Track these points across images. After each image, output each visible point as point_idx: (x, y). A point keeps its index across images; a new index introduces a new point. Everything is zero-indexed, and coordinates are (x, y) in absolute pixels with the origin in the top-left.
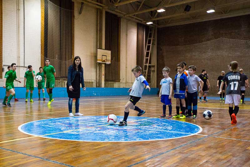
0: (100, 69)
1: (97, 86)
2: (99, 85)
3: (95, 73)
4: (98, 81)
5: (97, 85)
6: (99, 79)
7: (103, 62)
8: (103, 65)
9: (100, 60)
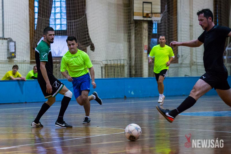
0: (138, 34)
1: (130, 75)
2: (136, 72)
3: (126, 44)
4: (133, 63)
5: (130, 72)
6: (136, 58)
7: (145, 19)
8: (145, 25)
9: (138, 15)
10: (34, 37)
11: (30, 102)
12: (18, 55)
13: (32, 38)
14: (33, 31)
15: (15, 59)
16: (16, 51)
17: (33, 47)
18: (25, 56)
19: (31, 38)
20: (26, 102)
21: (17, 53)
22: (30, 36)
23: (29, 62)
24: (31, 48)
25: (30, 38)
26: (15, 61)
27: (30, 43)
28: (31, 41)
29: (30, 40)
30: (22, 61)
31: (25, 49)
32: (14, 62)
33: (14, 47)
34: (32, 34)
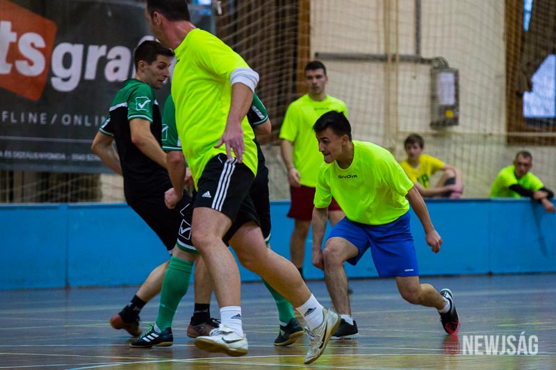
10: (521, 55)
11: (503, 274)
12: (465, 116)
13: (515, 57)
14: (517, 34)
15: (455, 129)
16: (461, 102)
17: (517, 88)
18: (489, 120)
19: (512, 58)
20: (490, 274)
21: (462, 108)
22: (508, 53)
23: (503, 140)
24: (512, 91)
25: (508, 59)
26: (456, 134)
27: (507, 77)
28: (511, 70)
29: (507, 65)
30: (479, 134)
31: (491, 97)
32: (454, 137)
33: (453, 89)
34: (516, 45)
